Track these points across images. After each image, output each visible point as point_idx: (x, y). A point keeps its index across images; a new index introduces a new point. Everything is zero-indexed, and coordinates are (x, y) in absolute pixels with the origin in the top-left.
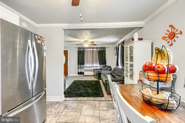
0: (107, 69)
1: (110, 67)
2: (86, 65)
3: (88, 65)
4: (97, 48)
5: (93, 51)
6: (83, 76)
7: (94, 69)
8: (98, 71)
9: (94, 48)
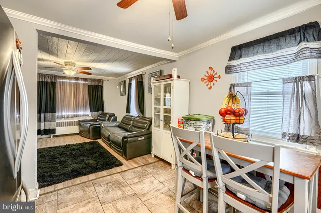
0: (108, 120)
1: (114, 115)
2: (60, 114)
3: (64, 114)
4: (85, 80)
5: (76, 86)
6: (53, 137)
7: (80, 121)
8: (92, 123)
9: (80, 80)
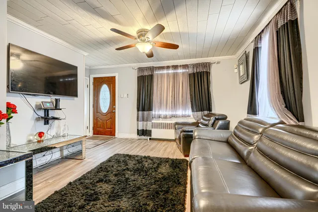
0: (213, 125)
1: (224, 118)
2: (157, 113)
4: (185, 66)
5: (175, 76)
6: (150, 139)
9: (179, 68)
